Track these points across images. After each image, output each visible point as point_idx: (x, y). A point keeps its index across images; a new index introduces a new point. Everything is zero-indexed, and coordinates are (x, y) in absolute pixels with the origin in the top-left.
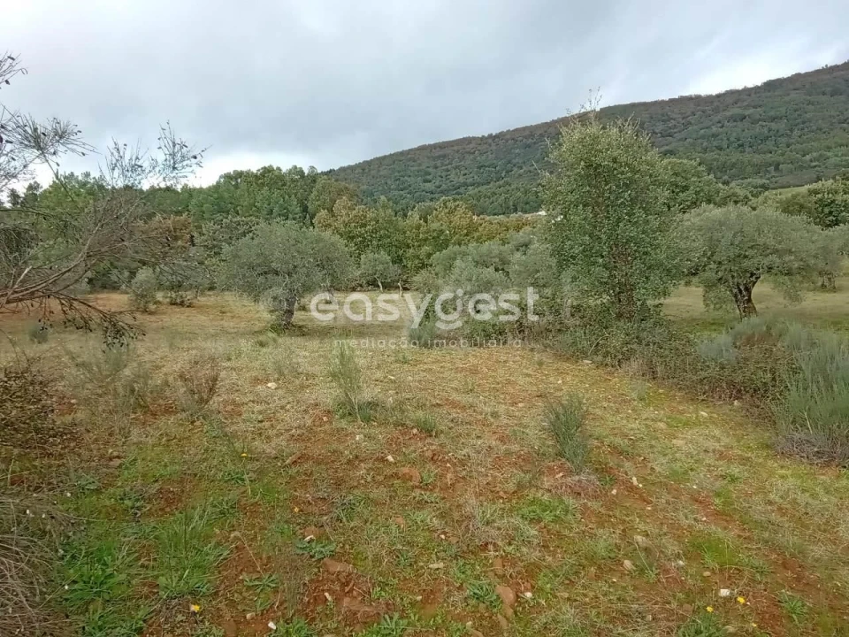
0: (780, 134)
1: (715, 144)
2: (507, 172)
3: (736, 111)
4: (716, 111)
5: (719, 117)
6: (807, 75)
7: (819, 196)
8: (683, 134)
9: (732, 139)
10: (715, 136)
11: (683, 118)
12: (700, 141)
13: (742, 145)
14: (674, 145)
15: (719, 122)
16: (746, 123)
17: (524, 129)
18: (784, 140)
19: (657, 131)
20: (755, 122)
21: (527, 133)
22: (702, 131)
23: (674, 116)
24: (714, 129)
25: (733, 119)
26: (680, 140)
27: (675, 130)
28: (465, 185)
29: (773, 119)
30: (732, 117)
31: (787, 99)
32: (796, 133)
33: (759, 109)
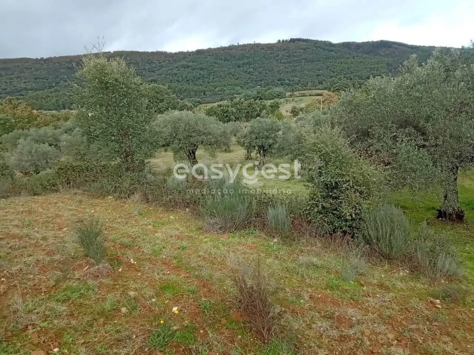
0: (205, 76)
1: (176, 78)
2: (57, 83)
3: (183, 62)
4: (175, 61)
5: (176, 65)
6: (215, 49)
7: (222, 108)
8: (160, 71)
9: (184, 77)
10: (175, 74)
11: (159, 63)
12: (168, 76)
13: (188, 81)
14: (156, 77)
15: (177, 67)
16: (189, 70)
17: (67, 57)
18: (207, 80)
19: (146, 68)
20: (194, 69)
21: (68, 60)
22: (169, 71)
23: (154, 61)
24: (175, 71)
25: (183, 66)
26: (159, 74)
27: (156, 69)
28: (26, 89)
29: (201, 69)
30: (183, 65)
31: (207, 60)
32: (211, 77)
33: (195, 63)
